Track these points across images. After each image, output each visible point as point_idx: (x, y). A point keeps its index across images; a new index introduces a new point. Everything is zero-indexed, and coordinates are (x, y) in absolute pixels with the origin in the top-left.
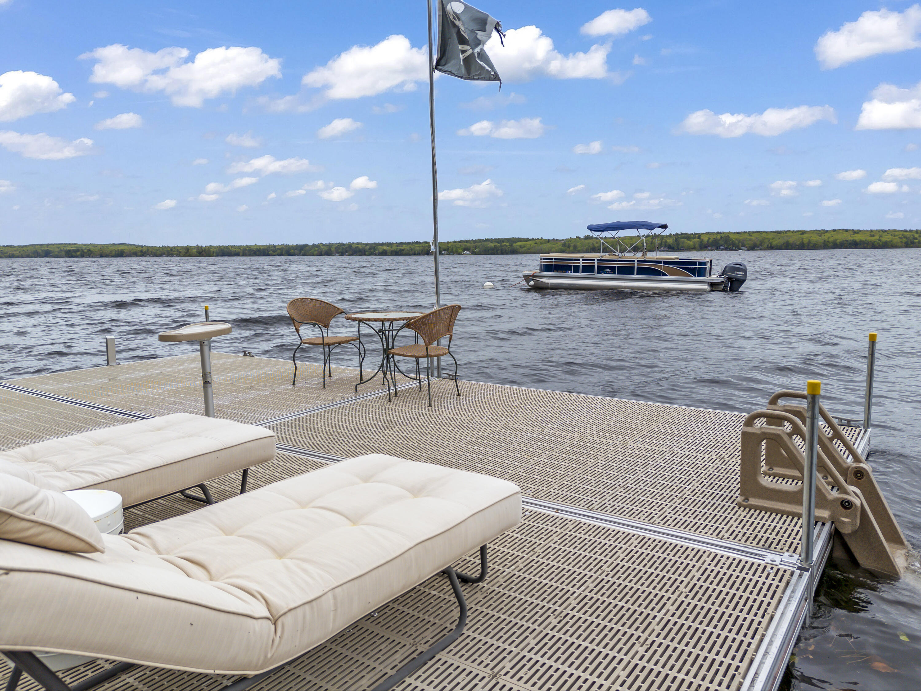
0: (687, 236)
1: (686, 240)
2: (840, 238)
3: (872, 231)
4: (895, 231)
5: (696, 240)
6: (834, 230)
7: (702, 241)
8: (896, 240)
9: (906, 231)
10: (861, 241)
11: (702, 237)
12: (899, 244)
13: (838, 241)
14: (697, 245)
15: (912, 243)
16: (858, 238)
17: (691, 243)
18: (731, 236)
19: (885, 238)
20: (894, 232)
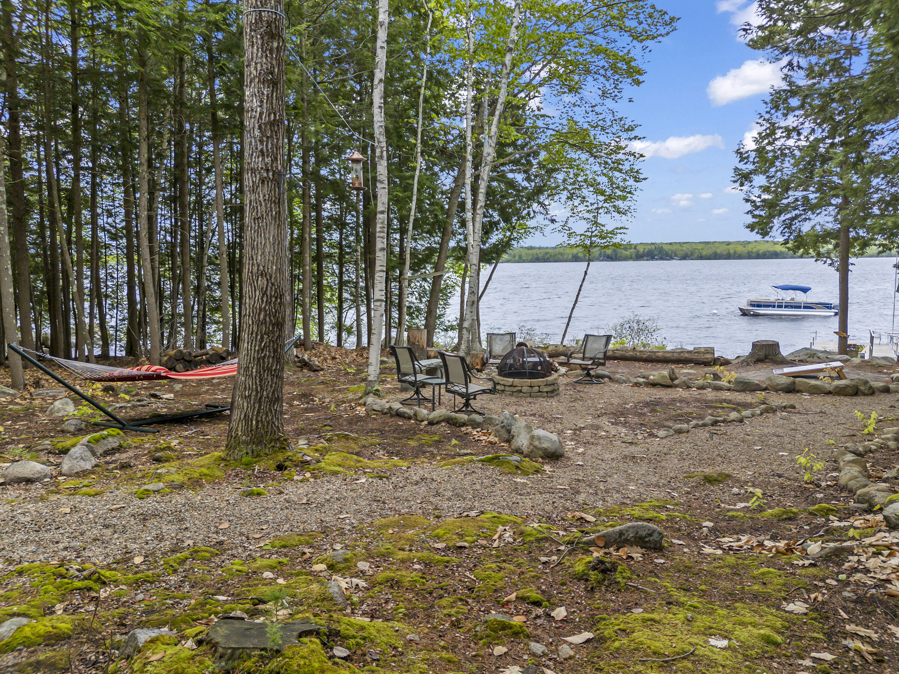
5: (632, 250)
7: (638, 251)
11: (638, 247)
14: (634, 255)
17: (628, 253)
18: (664, 247)
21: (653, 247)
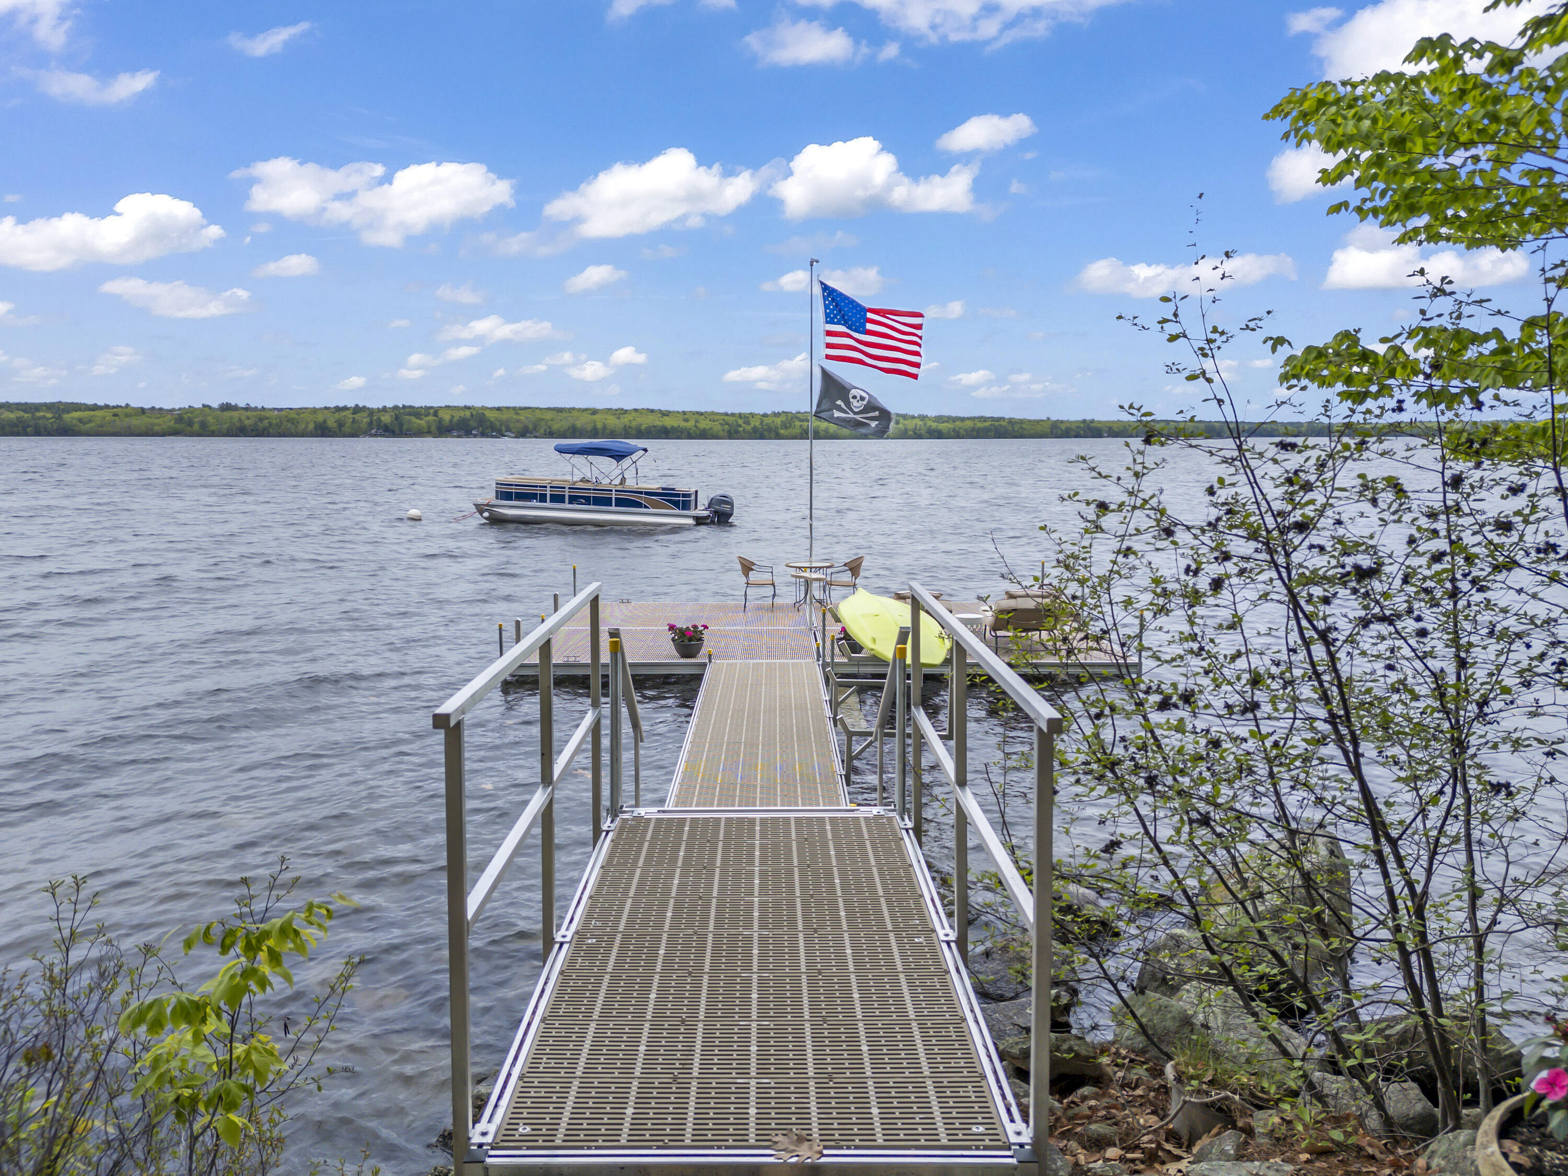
0: (415, 412)
1: (413, 419)
2: (646, 422)
3: (684, 413)
4: (713, 413)
5: (431, 418)
6: (636, 410)
7: (441, 420)
8: (717, 427)
9: (727, 414)
10: (673, 428)
11: (441, 414)
12: (721, 433)
13: (643, 427)
14: (433, 428)
15: (737, 432)
16: (668, 422)
17: (422, 423)
18: (488, 414)
19: (704, 424)
20: (711, 416)
21: (468, 413)
